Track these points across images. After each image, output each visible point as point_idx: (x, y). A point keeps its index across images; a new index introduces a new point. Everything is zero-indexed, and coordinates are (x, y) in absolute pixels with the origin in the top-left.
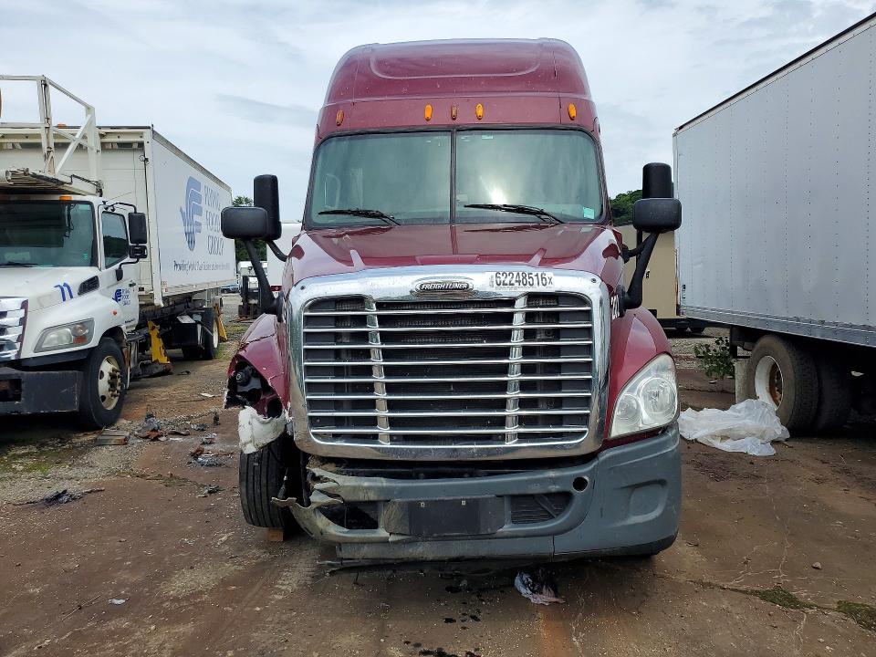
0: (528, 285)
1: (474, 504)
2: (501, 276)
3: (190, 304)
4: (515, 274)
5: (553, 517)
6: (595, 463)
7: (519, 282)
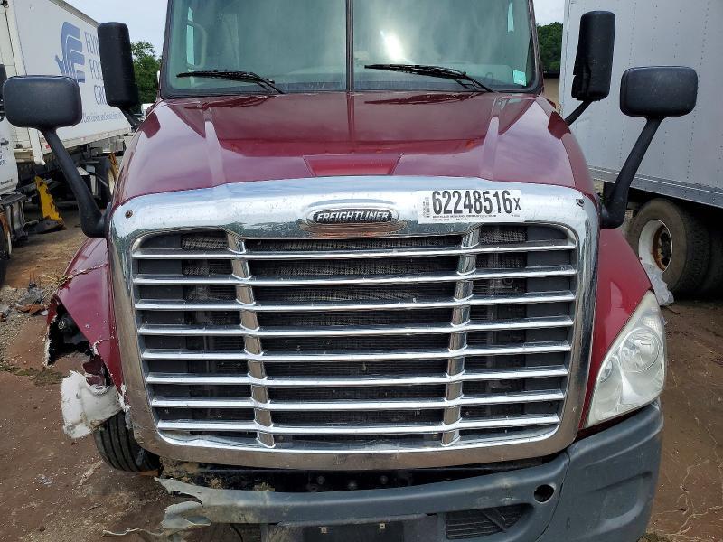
0: (483, 212)
1: (396, 529)
2: (440, 197)
3: (84, 153)
4: (463, 193)
5: (501, 530)
6: (565, 462)
7: (469, 207)
